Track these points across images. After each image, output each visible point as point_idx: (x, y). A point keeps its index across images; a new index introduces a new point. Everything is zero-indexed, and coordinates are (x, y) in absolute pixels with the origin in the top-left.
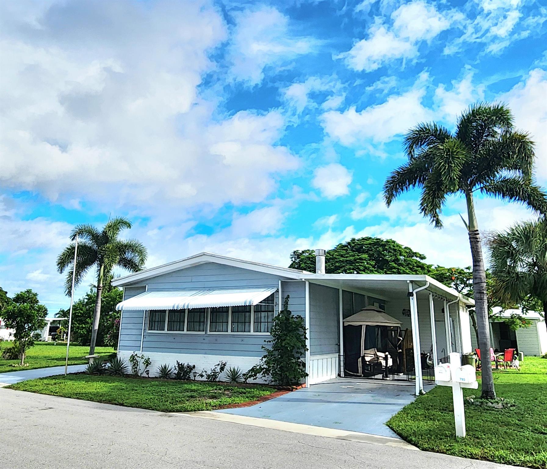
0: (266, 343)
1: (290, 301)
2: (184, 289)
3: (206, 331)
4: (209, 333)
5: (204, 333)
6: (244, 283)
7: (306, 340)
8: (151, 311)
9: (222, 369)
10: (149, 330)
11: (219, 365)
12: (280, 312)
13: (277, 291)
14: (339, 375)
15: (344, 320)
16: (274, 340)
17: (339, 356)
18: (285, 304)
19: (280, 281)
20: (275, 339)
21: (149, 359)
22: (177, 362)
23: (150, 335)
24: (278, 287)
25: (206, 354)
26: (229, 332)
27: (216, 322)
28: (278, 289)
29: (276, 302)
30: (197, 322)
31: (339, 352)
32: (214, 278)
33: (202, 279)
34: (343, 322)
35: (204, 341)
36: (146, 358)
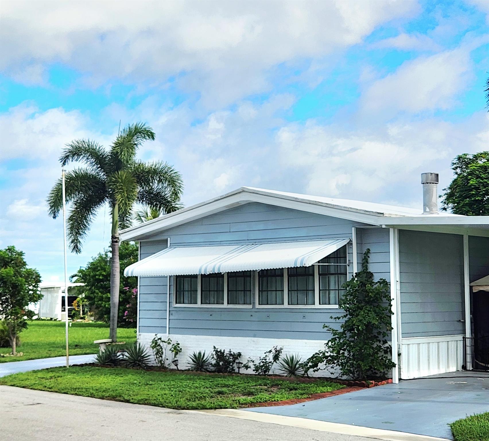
0: (333, 320)
1: (372, 258)
2: (220, 243)
3: (254, 303)
4: (257, 306)
5: (250, 307)
6: (303, 232)
7: (392, 316)
8: (177, 277)
9: (276, 358)
10: (176, 303)
11: (270, 351)
12: (354, 275)
13: (350, 243)
14: (464, 367)
15: (472, 284)
16: (345, 316)
17: (464, 338)
18: (364, 261)
19: (353, 228)
20: (347, 315)
21: (178, 344)
22: (215, 347)
23: (178, 310)
24: (352, 236)
25: (255, 336)
26: (286, 305)
27: (268, 291)
28: (351, 241)
29: (349, 261)
30: (242, 291)
31: (464, 332)
32: (261, 226)
33: (244, 227)
34: (471, 288)
35: (252, 319)
36: (174, 342)
